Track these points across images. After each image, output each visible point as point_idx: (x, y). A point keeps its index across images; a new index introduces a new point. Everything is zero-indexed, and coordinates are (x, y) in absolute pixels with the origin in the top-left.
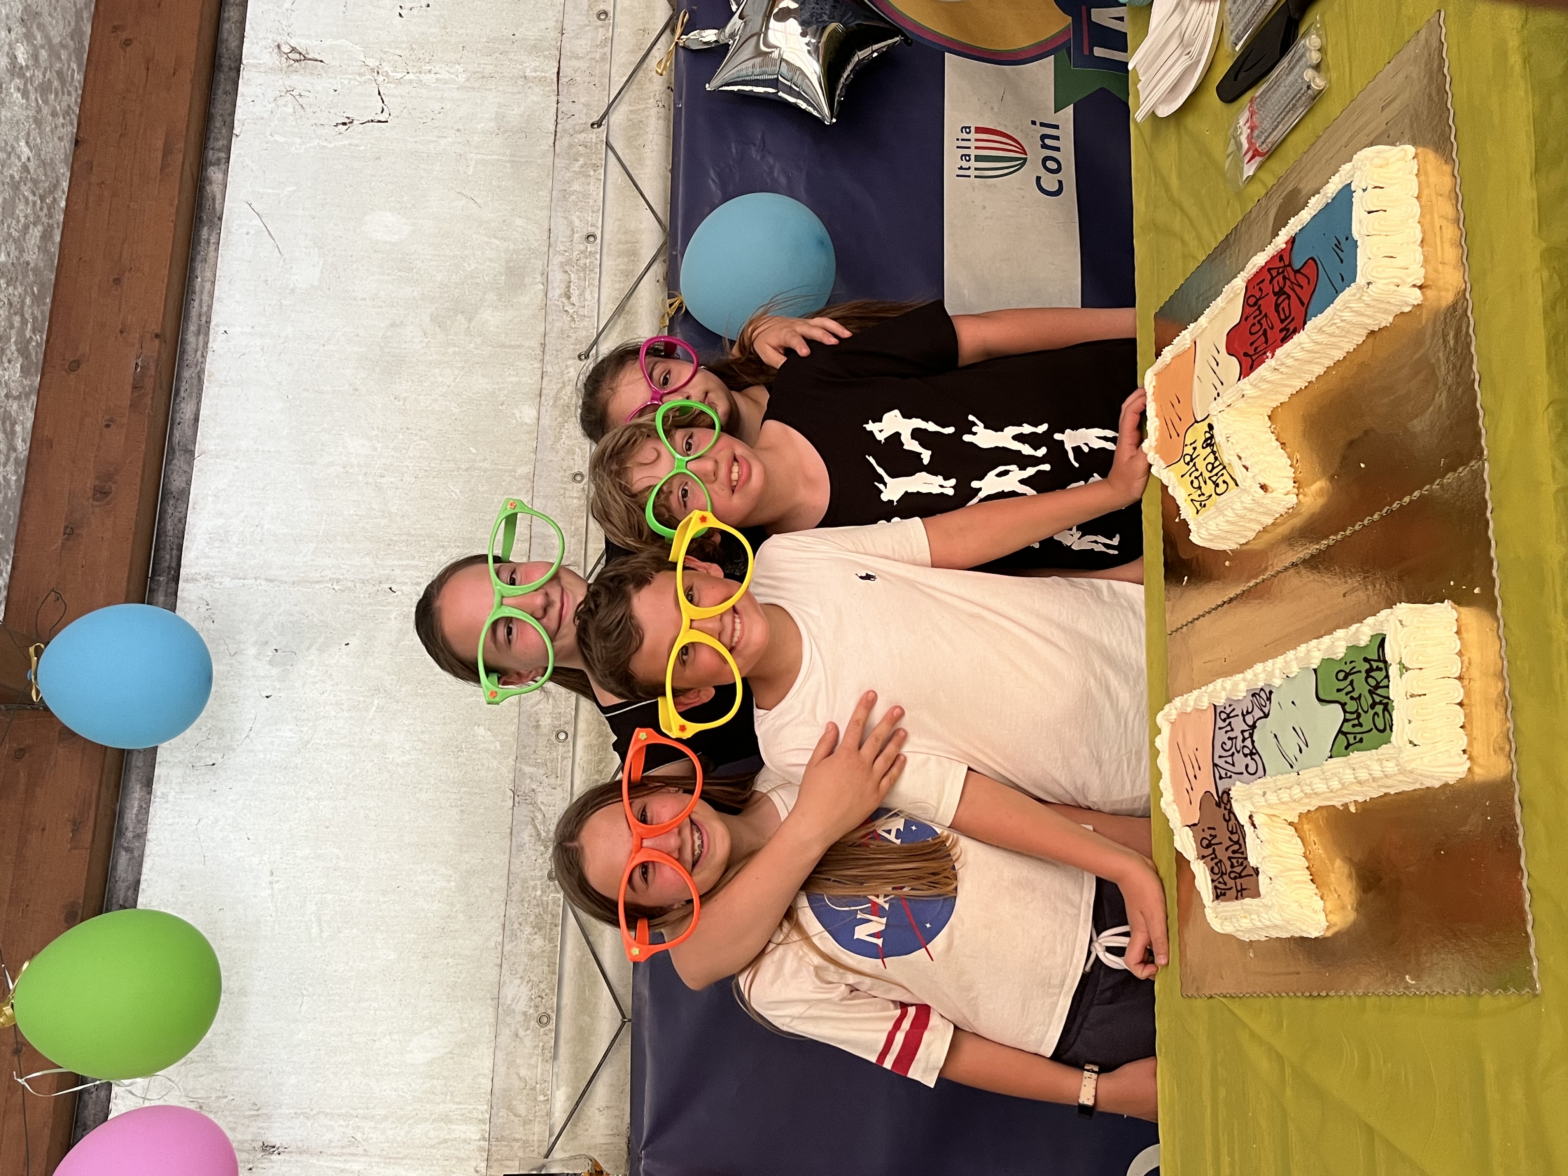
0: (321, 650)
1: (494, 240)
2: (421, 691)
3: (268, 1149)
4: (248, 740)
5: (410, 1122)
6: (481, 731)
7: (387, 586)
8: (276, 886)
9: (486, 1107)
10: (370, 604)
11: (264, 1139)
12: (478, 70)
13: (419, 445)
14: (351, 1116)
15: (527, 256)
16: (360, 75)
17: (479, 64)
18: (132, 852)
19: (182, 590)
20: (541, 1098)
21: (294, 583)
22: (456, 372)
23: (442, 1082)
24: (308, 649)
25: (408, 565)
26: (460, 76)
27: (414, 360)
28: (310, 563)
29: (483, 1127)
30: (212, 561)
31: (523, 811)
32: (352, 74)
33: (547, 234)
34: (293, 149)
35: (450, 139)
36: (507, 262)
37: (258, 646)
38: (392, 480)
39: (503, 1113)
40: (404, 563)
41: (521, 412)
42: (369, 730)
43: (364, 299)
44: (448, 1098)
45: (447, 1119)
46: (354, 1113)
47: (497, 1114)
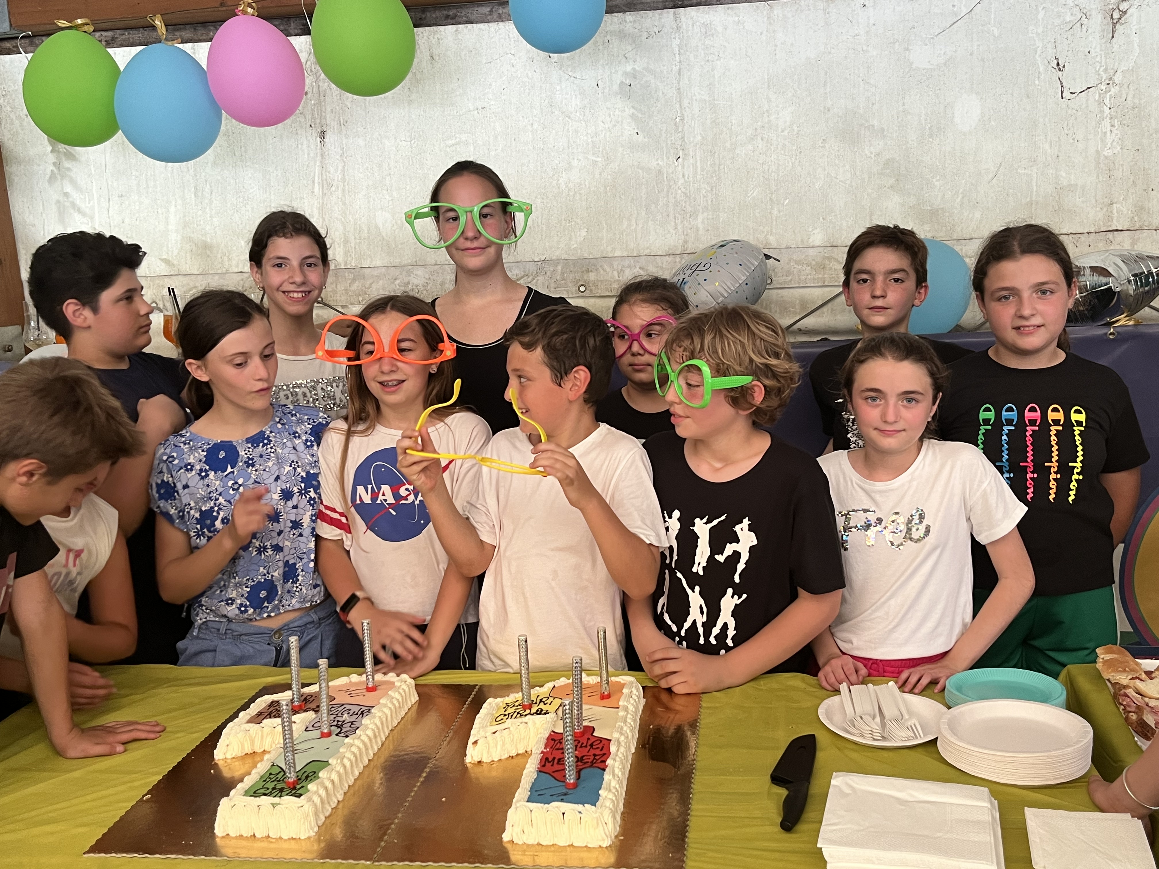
0: (632, 116)
1: (961, 196)
2: (608, 188)
3: (323, 135)
4: (568, 77)
5: (343, 219)
6: (584, 233)
7: (681, 154)
8: (476, 111)
9: (354, 265)
10: (667, 144)
11: (328, 131)
12: (1117, 165)
13: (788, 163)
14: (344, 182)
15: (948, 224)
16: (1106, 70)
17: (1122, 165)
18: (490, 15)
19: (668, 12)
20: (361, 299)
21: (679, 89)
22: (848, 182)
23: (366, 235)
24: (633, 107)
25: (697, 167)
26: (1110, 151)
27: (856, 149)
28: (694, 98)
29: (343, 265)
30: (690, 28)
31: (532, 268)
32: (1106, 62)
33: (968, 237)
34: (1031, 28)
35: (1049, 151)
36: (943, 208)
37: (632, 71)
38: (760, 146)
39: (351, 276)
40: (699, 164)
41: (818, 233)
42: (579, 158)
43: (904, 104)
44: (358, 241)
45: (346, 242)
46: (346, 184)
47: (351, 273)
